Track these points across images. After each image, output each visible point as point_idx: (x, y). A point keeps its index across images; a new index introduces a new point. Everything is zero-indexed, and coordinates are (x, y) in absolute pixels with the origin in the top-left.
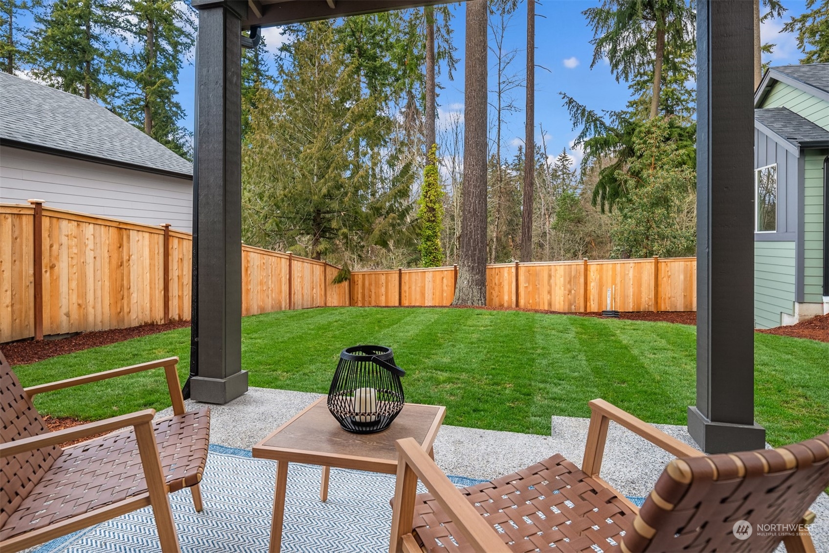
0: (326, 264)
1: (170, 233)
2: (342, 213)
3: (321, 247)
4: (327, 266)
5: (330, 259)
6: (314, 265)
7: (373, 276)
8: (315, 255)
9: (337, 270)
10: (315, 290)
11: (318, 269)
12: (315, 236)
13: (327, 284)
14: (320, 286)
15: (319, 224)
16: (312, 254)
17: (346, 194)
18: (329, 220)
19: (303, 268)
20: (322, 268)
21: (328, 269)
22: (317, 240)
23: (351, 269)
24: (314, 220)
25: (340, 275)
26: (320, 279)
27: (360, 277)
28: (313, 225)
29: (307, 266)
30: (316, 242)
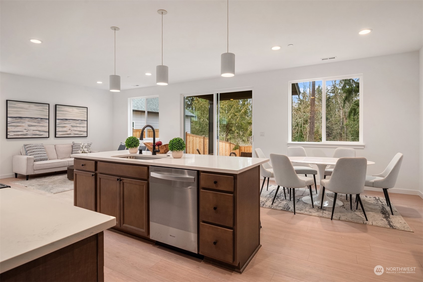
0: (230, 143)
1: (187, 134)
2: (236, 125)
3: (229, 137)
4: (231, 144)
5: (232, 141)
6: (226, 144)
7: (248, 148)
8: (226, 140)
9: (235, 145)
10: (226, 152)
11: (228, 145)
12: (226, 133)
13: (231, 150)
14: (228, 151)
15: (228, 128)
16: (226, 139)
17: (237, 118)
18: (232, 127)
19: (223, 144)
20: (229, 145)
21: (231, 145)
22: (227, 134)
23: (239, 145)
24: (226, 127)
25: (235, 147)
26: (228, 149)
27: (243, 148)
28: (226, 129)
29: (224, 144)
30: (227, 135)
